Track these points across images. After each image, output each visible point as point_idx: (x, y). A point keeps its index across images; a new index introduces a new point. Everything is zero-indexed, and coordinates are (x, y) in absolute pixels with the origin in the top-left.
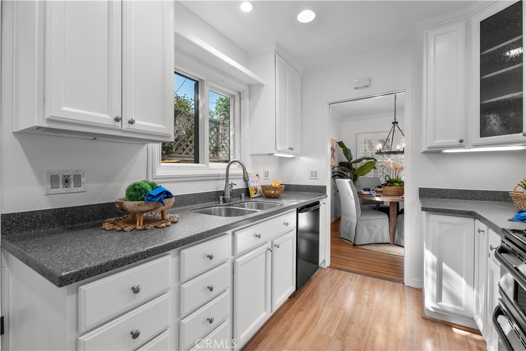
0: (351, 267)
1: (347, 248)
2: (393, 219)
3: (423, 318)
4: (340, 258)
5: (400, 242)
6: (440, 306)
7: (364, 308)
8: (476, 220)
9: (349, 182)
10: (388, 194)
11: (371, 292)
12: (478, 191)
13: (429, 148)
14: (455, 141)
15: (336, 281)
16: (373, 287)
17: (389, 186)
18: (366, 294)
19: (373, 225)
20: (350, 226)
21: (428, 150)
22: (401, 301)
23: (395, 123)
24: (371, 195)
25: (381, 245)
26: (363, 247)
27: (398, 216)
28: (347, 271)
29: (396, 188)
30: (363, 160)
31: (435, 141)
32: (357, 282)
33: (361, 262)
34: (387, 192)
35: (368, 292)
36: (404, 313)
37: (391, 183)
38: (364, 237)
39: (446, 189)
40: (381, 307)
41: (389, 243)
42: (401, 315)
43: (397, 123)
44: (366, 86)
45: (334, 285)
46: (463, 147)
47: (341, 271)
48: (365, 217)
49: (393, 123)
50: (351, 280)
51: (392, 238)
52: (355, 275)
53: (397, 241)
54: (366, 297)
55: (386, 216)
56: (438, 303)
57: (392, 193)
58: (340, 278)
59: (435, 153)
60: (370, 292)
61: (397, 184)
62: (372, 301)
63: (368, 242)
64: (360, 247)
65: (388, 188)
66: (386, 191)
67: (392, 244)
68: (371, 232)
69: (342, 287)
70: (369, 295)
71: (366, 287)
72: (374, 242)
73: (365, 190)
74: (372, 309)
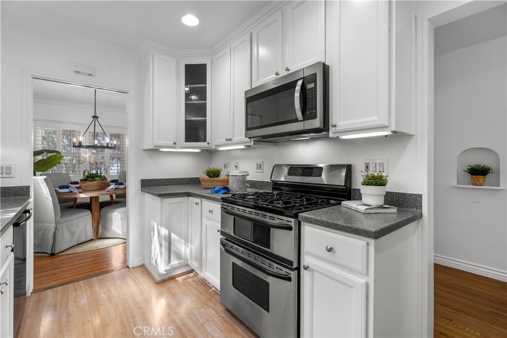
0: (64, 278)
1: (45, 261)
2: (96, 214)
3: (157, 284)
4: (42, 276)
5: (104, 235)
6: (171, 266)
7: (109, 306)
8: (190, 197)
9: (45, 180)
10: (89, 189)
11: (105, 289)
12: (177, 179)
13: (154, 146)
14: (171, 143)
15: (56, 301)
16: (104, 284)
17: (91, 181)
18: (101, 294)
19: (75, 225)
20: (44, 234)
21: (154, 148)
22: (135, 281)
23: (95, 117)
24: (72, 192)
25: (84, 244)
26: (64, 253)
27: (102, 210)
28: (63, 285)
29: (98, 183)
30: (44, 152)
31: (159, 142)
32: (84, 289)
33: (73, 269)
34: (88, 187)
35: (102, 291)
36: (142, 289)
37: (90, 177)
38: (65, 241)
39: (160, 179)
40: (122, 296)
41: (92, 240)
42: (141, 291)
43: (97, 117)
44: (90, 75)
45: (58, 306)
46: (174, 148)
47: (55, 289)
48: (65, 219)
49: (93, 117)
50: (75, 290)
51: (95, 233)
52: (75, 283)
53: (101, 235)
54: (103, 296)
55: (89, 212)
56: (169, 265)
57: (94, 188)
58: (59, 296)
59: (155, 151)
60: (103, 290)
61: (99, 179)
62: (111, 296)
63: (70, 245)
64: (60, 254)
65: (88, 183)
66: (86, 187)
67: (96, 240)
68: (72, 233)
69: (70, 303)
70: (104, 293)
71: (97, 288)
72: (76, 244)
73: (61, 187)
74: (116, 302)
